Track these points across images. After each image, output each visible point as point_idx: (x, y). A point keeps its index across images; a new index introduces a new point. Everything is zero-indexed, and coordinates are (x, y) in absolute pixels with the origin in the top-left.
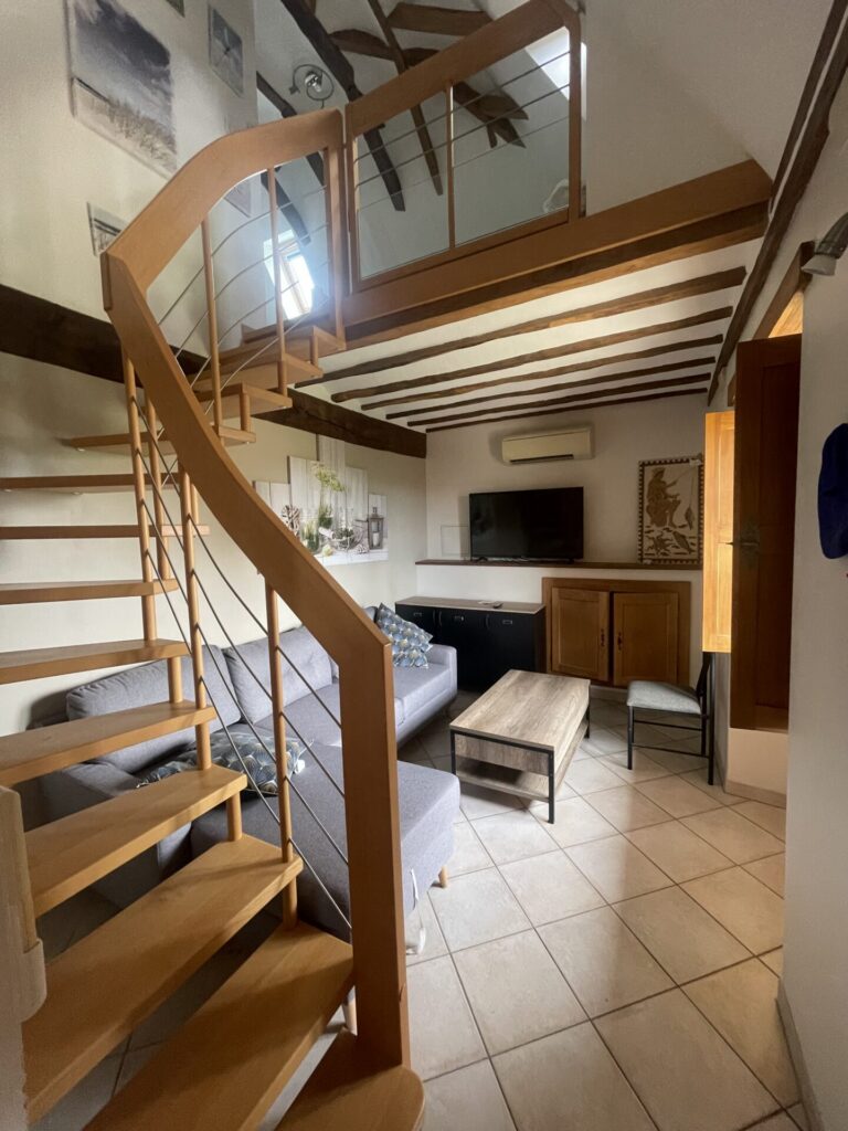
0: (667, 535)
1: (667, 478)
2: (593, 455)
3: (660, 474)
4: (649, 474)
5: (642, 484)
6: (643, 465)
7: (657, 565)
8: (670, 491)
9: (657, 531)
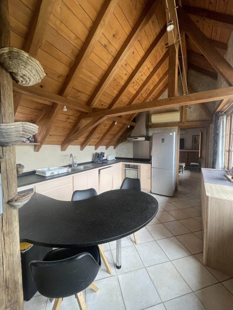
0: (196, 145)
1: (196, 138)
2: (186, 134)
3: (195, 137)
4: (194, 137)
5: (193, 139)
6: (193, 136)
7: (194, 149)
8: (197, 139)
9: (195, 145)
